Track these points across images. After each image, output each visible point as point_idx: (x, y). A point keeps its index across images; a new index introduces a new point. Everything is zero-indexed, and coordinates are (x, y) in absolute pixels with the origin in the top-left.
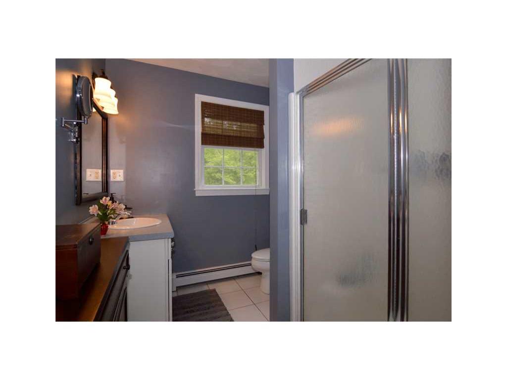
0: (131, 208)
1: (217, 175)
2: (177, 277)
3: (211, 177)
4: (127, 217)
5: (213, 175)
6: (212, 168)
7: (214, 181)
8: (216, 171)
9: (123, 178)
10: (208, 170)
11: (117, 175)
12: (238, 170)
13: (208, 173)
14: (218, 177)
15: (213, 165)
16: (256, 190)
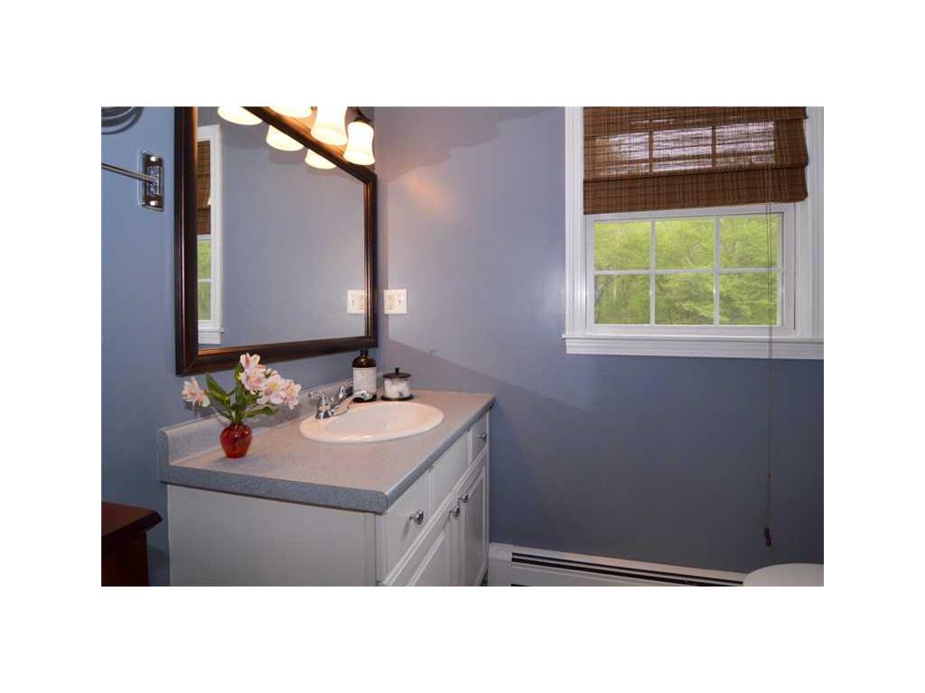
0: (409, 376)
1: (684, 305)
2: (514, 560)
3: (675, 309)
4: (397, 396)
5: (677, 304)
6: (675, 292)
7: (678, 316)
8: (684, 297)
9: (405, 306)
10: (668, 296)
11: (396, 301)
12: (735, 294)
13: (668, 302)
14: (687, 309)
15: (677, 285)
16: (770, 342)
